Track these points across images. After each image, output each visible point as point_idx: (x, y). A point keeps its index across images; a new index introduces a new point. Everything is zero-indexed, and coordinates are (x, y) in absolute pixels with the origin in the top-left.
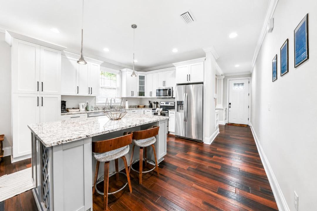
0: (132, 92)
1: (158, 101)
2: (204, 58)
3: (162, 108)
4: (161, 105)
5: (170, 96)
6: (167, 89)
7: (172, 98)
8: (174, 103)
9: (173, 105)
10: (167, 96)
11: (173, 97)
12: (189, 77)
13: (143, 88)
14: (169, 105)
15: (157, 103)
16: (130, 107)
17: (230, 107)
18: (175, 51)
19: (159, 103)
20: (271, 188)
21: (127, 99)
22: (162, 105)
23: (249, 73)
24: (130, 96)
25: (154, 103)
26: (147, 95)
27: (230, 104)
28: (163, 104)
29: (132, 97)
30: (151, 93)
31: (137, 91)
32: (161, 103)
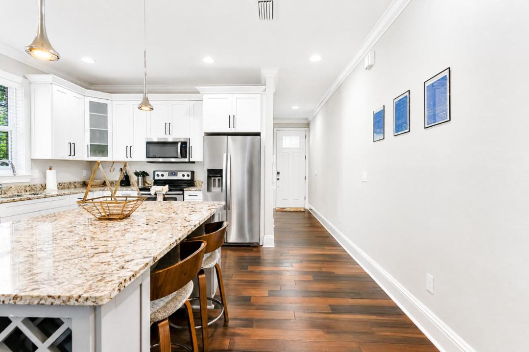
0: (72, 147)
1: (150, 169)
2: (264, 87)
3: (167, 186)
4: (157, 178)
5: (186, 157)
6: (177, 143)
7: (189, 162)
8: (190, 173)
9: (189, 178)
10: (178, 158)
11: (191, 160)
12: (232, 119)
13: (104, 134)
14: (179, 177)
15: (144, 174)
16: (61, 186)
17: (278, 179)
18: (208, 60)
19: (151, 174)
20: (378, 285)
21: (51, 164)
22: (160, 178)
23: (306, 122)
24: (64, 155)
25: (137, 174)
26: (116, 153)
27: (278, 173)
28: (162, 175)
29: (71, 158)
30: (129, 150)
31: (83, 142)
32: (157, 173)
